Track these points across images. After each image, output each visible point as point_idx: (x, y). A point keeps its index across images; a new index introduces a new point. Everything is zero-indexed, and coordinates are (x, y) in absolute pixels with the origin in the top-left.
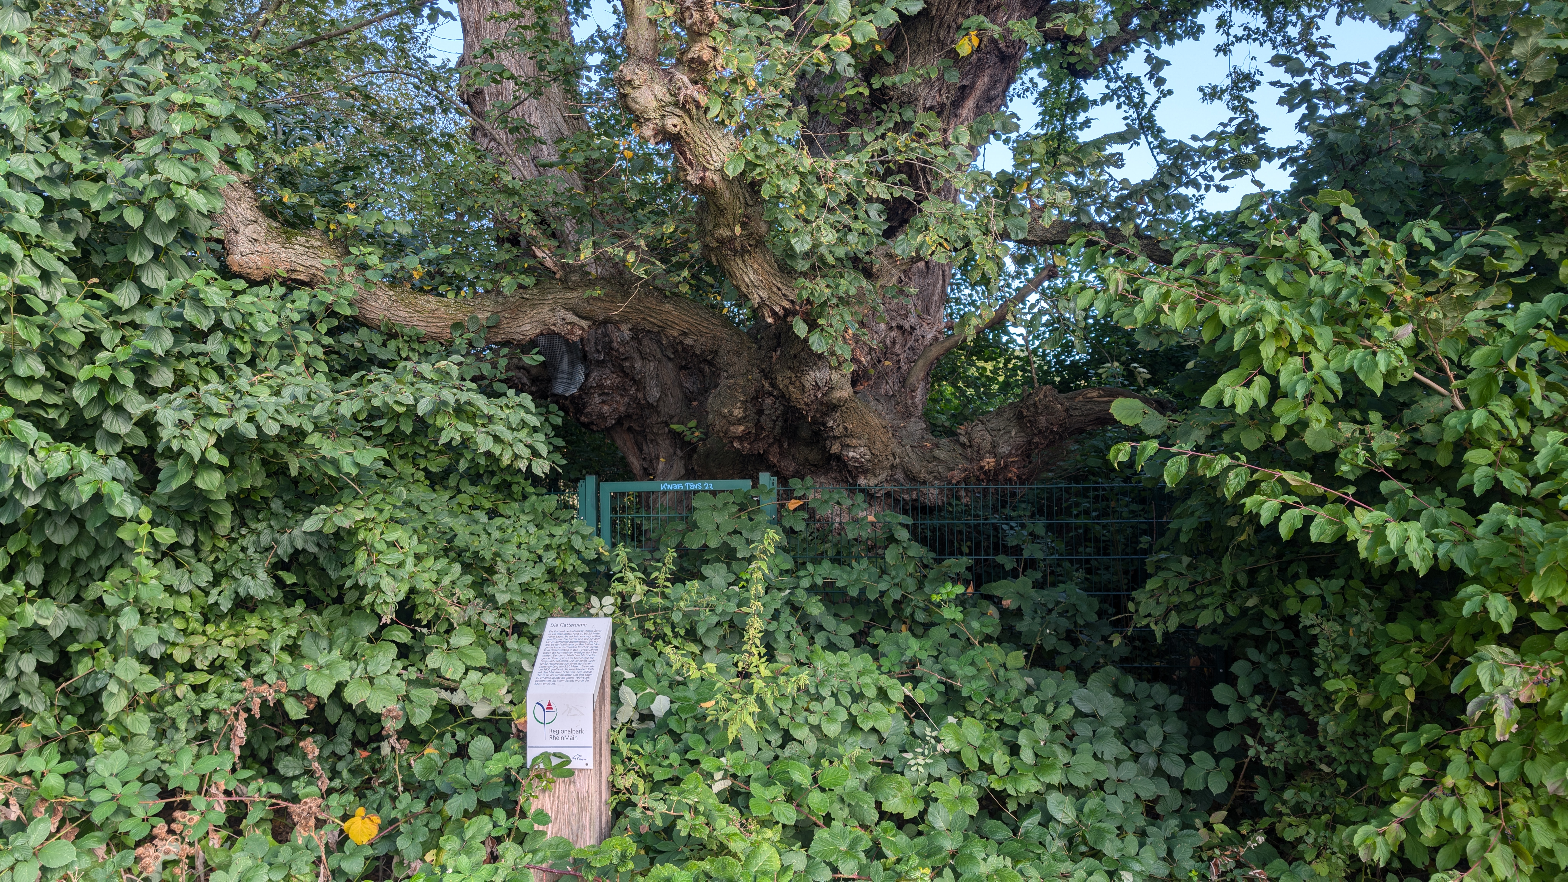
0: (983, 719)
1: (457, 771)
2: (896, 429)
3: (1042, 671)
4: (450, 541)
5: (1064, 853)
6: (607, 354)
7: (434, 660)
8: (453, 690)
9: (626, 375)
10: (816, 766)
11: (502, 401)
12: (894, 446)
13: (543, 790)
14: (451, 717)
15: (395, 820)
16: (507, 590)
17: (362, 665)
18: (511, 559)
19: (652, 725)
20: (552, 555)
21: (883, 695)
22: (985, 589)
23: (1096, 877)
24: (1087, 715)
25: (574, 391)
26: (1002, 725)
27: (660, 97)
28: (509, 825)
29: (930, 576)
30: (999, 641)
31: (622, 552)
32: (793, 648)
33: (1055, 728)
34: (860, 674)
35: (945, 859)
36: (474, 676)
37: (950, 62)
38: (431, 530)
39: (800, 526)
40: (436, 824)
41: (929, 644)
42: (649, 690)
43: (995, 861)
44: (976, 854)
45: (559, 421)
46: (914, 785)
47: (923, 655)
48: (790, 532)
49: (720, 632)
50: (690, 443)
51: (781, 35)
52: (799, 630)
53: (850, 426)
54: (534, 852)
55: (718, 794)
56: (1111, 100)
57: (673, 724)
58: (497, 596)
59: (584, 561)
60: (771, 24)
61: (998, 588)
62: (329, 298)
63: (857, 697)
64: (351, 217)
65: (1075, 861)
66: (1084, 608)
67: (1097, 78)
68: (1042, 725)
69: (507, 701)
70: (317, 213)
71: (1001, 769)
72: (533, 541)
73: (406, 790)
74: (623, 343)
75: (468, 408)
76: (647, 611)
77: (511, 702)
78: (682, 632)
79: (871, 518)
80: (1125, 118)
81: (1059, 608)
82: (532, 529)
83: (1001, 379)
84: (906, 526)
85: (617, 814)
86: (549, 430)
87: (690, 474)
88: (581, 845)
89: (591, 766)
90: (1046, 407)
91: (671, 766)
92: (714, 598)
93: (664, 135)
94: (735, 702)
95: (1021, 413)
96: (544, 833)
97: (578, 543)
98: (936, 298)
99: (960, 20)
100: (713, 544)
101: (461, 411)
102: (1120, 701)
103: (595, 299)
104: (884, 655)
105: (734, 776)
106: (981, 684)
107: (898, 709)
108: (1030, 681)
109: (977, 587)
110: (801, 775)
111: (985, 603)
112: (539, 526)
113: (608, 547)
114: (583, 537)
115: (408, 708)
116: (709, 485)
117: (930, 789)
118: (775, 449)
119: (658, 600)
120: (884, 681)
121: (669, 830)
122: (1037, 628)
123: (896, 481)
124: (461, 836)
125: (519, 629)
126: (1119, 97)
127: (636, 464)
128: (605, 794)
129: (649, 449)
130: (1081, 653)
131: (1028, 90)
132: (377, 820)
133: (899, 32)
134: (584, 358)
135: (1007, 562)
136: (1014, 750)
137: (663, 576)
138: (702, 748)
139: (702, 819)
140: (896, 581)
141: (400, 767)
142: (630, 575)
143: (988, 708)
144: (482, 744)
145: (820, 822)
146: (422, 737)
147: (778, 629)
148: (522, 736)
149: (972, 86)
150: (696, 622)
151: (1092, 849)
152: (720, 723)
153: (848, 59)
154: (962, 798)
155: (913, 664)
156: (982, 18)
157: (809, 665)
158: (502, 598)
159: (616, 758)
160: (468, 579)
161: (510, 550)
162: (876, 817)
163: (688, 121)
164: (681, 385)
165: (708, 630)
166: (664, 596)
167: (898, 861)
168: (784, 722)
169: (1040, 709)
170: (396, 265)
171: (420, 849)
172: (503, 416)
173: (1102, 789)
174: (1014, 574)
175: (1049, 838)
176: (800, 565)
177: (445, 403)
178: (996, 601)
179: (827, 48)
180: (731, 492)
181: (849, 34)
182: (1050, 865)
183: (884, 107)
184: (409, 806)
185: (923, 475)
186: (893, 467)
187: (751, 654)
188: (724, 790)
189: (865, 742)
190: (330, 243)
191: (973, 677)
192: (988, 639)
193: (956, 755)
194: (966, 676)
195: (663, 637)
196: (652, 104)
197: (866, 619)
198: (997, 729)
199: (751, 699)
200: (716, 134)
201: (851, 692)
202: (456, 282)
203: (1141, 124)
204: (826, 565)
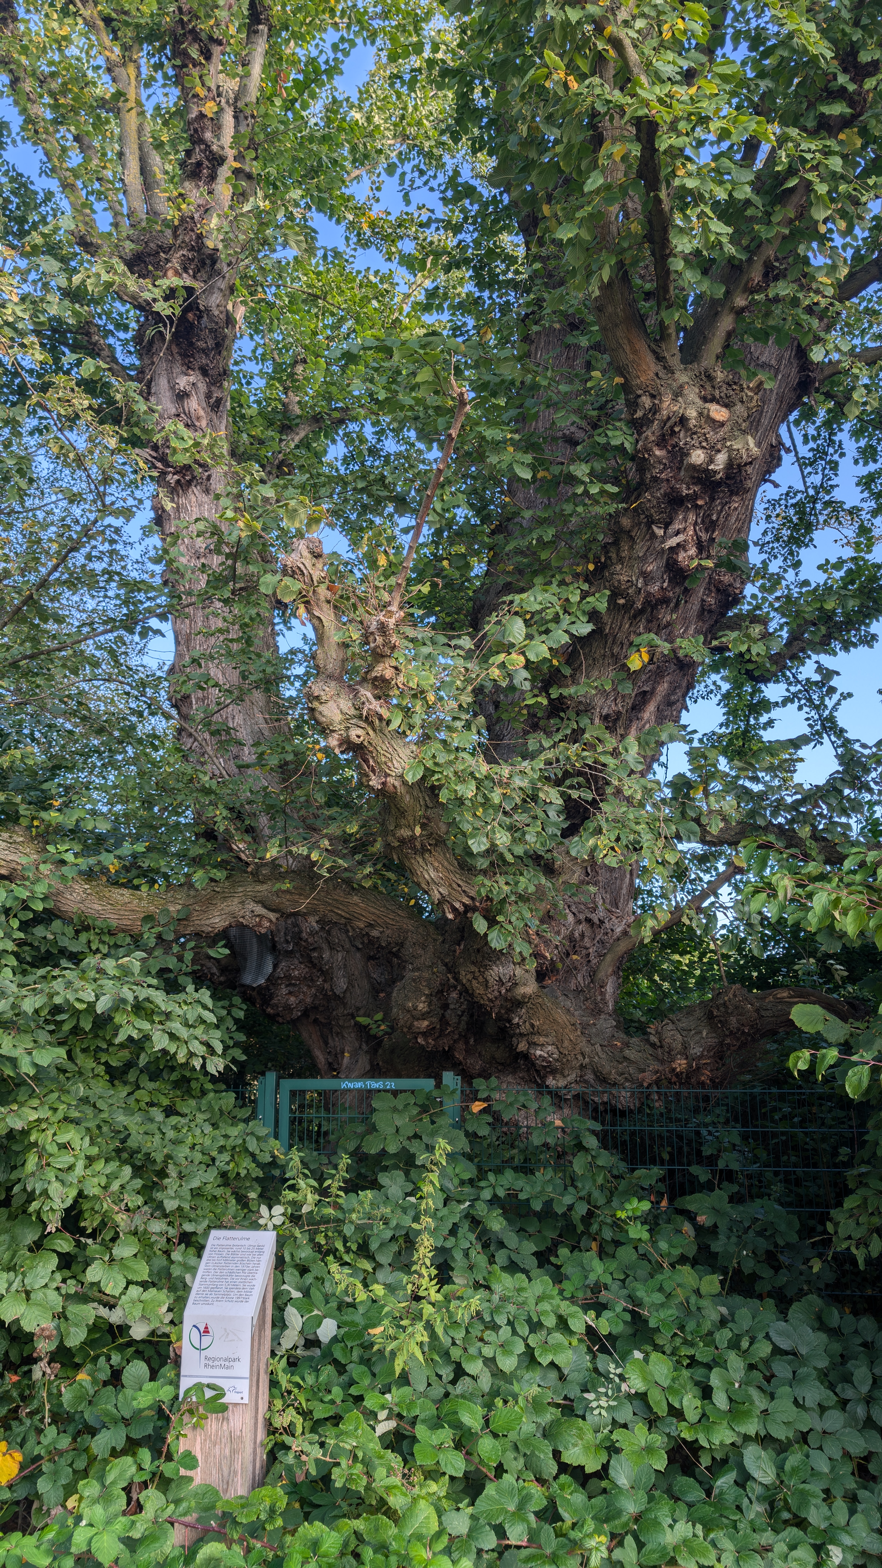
0: (673, 1354)
1: (108, 1402)
2: (585, 1026)
3: (738, 1299)
4: (123, 1141)
5: (764, 1520)
6: (296, 944)
7: (94, 1274)
8: (112, 1307)
9: (314, 966)
10: (489, 1406)
11: (181, 997)
12: (583, 1044)
13: (194, 1427)
14: (109, 1338)
15: (39, 1458)
16: (177, 1196)
17: (20, 1277)
18: (184, 1162)
19: (317, 1352)
20: (226, 1157)
21: (563, 1324)
22: (680, 1202)
23: (799, 1553)
24: (786, 1353)
25: (262, 981)
26: (693, 1362)
27: (345, 710)
28: (153, 1468)
29: (620, 1188)
30: (694, 1263)
31: (296, 1157)
32: (471, 1268)
33: (752, 1367)
34: (540, 1299)
35: (626, 1524)
36: (134, 1291)
37: (625, 675)
38: (105, 1129)
39: (484, 1131)
40: (80, 1464)
41: (613, 1265)
42: (316, 1312)
43: (683, 1529)
44: (661, 1519)
45: (241, 1015)
46: (596, 1431)
47: (607, 1279)
48: (472, 1137)
49: (395, 1248)
50: (375, 1037)
51: (462, 653)
52: (479, 1247)
53: (537, 1023)
54: (177, 1502)
55: (381, 1438)
56: (792, 702)
57: (338, 1354)
58: (166, 1202)
59: (259, 1165)
60: (453, 643)
61: (691, 1203)
62: (24, 894)
63: (535, 1326)
64: (54, 814)
65: (776, 1531)
66: (782, 1227)
67: (777, 681)
68: (736, 1363)
69: (167, 1320)
70: (23, 810)
71: (692, 1415)
72: (207, 1142)
73: (54, 1421)
74: (312, 934)
75: (147, 1005)
76: (319, 1223)
77: (172, 1322)
78: (354, 1247)
79: (558, 1123)
80: (807, 719)
81: (757, 1227)
82: (208, 1129)
83: (698, 972)
84: (593, 1132)
85: (272, 1457)
86: (230, 1023)
87: (375, 1072)
88: (231, 1494)
89: (246, 1401)
90: (737, 1008)
91: (332, 1402)
92: (388, 1210)
93: (348, 745)
94: (404, 1328)
95: (711, 1012)
96: (190, 1479)
97: (252, 1145)
98: (624, 891)
99: (632, 637)
100: (392, 1149)
101: (140, 1008)
102: (823, 1337)
103: (284, 892)
104: (567, 1278)
105: (400, 1416)
106: (670, 1313)
107: (580, 1340)
108: (724, 1310)
109: (671, 1200)
110: (471, 1418)
111: (679, 1218)
112: (215, 1126)
113: (283, 1150)
114: (258, 1139)
115: (63, 1326)
116: (391, 1084)
117: (614, 1437)
118: (461, 1045)
119: (329, 1211)
120: (565, 1308)
121: (326, 1479)
122: (732, 1249)
123: (586, 1082)
124: (101, 1479)
125: (186, 1239)
126: (799, 699)
127: (321, 1058)
128: (261, 1434)
129: (335, 1042)
130: (783, 1278)
131: (711, 692)
132: (18, 1457)
133: (575, 649)
134: (274, 948)
135: (701, 1173)
136: (706, 1393)
137: (336, 1185)
138: (367, 1381)
139: (359, 1467)
140: (582, 1194)
141: (50, 1394)
142: (302, 1184)
143: (678, 1341)
144: (138, 1369)
145: (492, 1475)
146: (77, 1360)
147: (456, 1245)
148: (177, 1362)
149: (653, 692)
150: (369, 1236)
151: (795, 1516)
152: (387, 1354)
153: (525, 674)
154: (649, 1449)
155: (597, 1288)
156: (652, 635)
157: (488, 1288)
158: (170, 1205)
159: (275, 1391)
160: (138, 1183)
161: (182, 1152)
162: (554, 1468)
163: (371, 732)
164: (368, 976)
165: (382, 1245)
166: (337, 1206)
167: (574, 1525)
168: (455, 1353)
169: (734, 1344)
170: (92, 861)
171: (61, 1493)
172: (181, 1013)
173: (806, 1442)
174: (709, 1187)
175: (746, 1500)
176: (482, 1174)
177: (124, 1001)
178: (691, 1217)
179: (503, 665)
180: (413, 1092)
181: (523, 653)
182: (745, 1536)
183: (562, 714)
184: (54, 1442)
185: (613, 1076)
186: (582, 1067)
187: (421, 1276)
188: (389, 1432)
189: (543, 1378)
190: (32, 839)
191: (662, 1305)
192: (683, 1259)
193: (642, 1397)
194: (653, 1304)
195: (334, 1252)
196: (338, 717)
197: (554, 1235)
198: (689, 1366)
199: (420, 1326)
200: (397, 744)
201: (529, 1321)
202: (150, 876)
203: (823, 725)
204: (509, 1174)
